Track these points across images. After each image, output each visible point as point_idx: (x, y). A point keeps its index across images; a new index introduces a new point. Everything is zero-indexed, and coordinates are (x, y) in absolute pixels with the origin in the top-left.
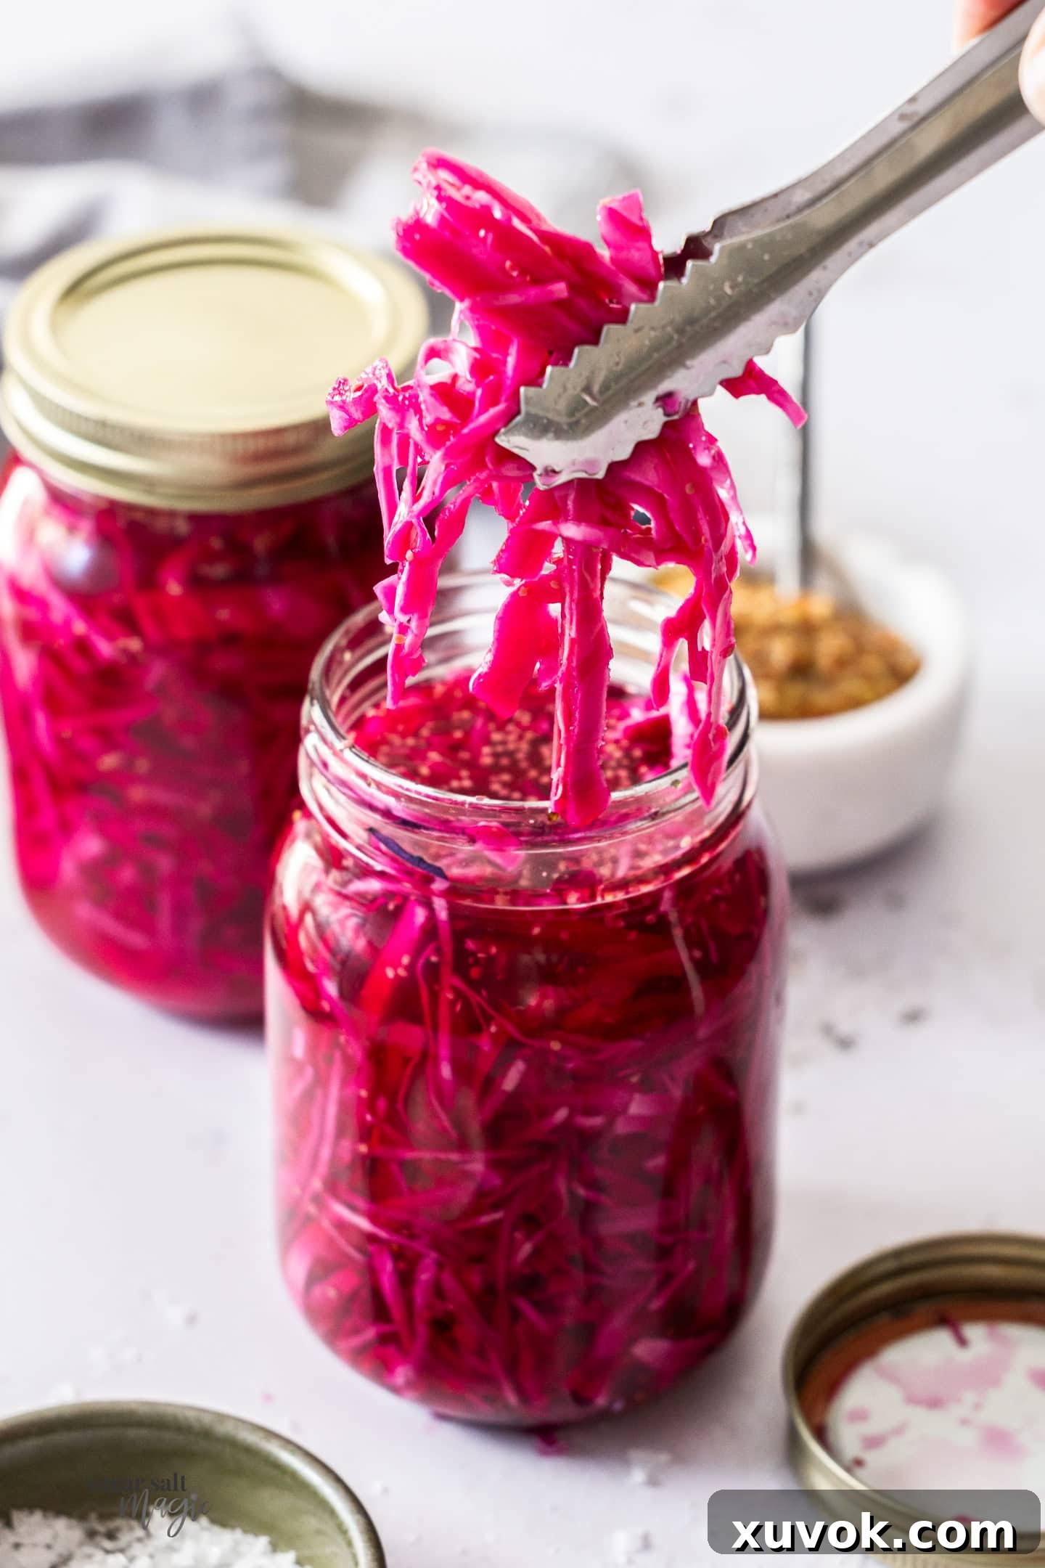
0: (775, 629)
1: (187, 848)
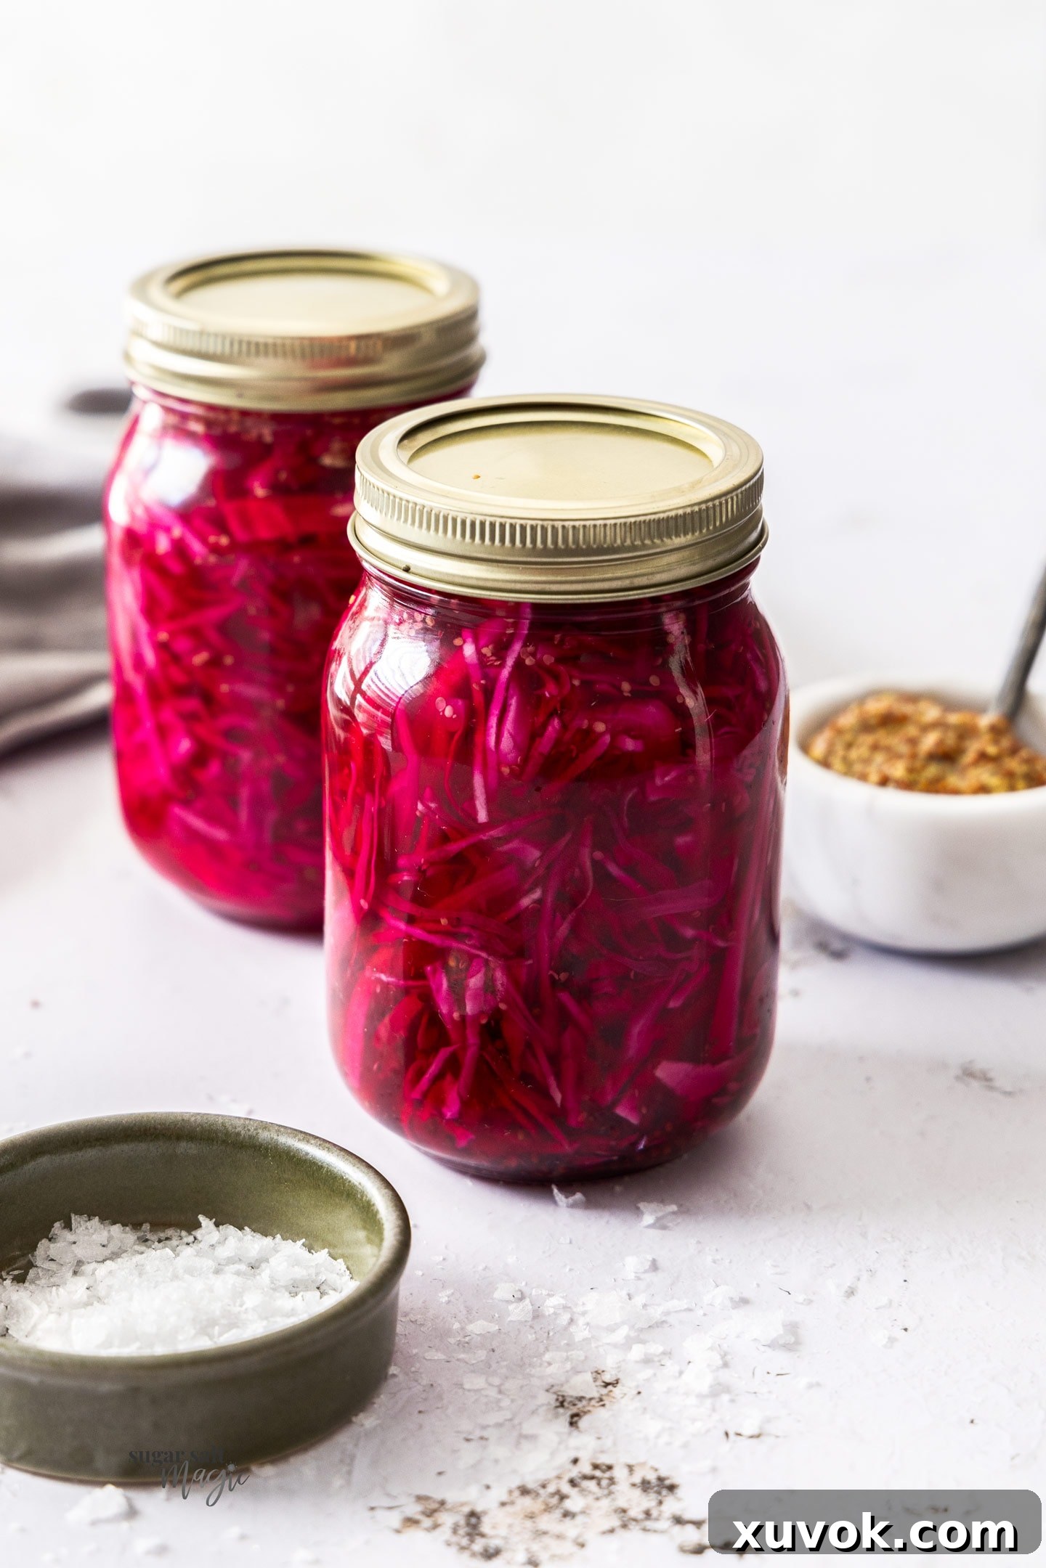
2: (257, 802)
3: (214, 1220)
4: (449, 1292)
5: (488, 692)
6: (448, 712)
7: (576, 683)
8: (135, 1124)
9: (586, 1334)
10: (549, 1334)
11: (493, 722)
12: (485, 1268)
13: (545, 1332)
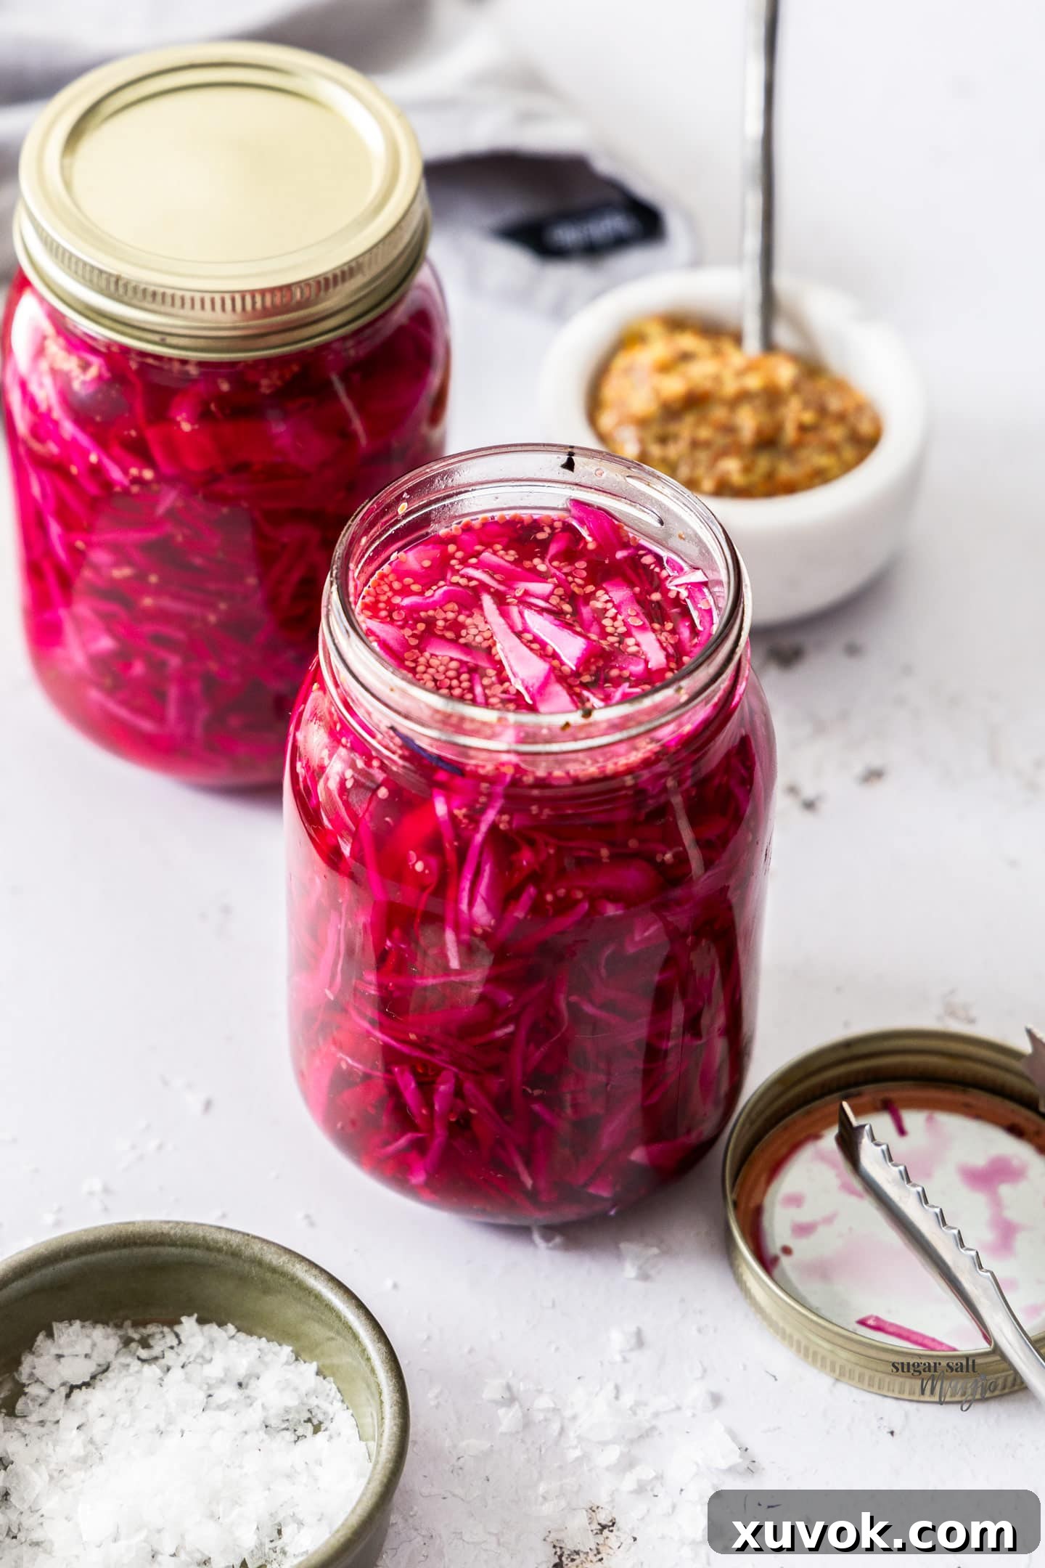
0: (743, 397)
1: (196, 648)
2: (187, 699)
3: (196, 1315)
4: (436, 1390)
5: (462, 853)
6: (419, 866)
7: (551, 851)
8: (114, 1240)
9: (577, 1453)
10: (540, 1451)
11: (467, 885)
12: (471, 1351)
13: (537, 1449)
